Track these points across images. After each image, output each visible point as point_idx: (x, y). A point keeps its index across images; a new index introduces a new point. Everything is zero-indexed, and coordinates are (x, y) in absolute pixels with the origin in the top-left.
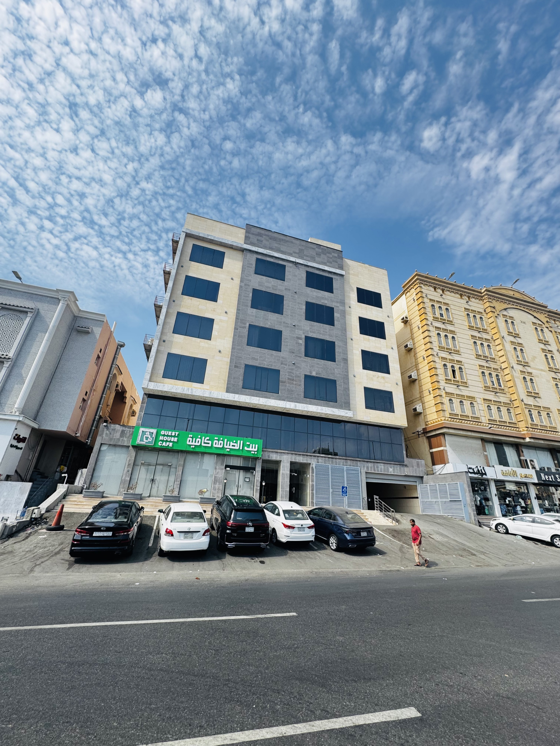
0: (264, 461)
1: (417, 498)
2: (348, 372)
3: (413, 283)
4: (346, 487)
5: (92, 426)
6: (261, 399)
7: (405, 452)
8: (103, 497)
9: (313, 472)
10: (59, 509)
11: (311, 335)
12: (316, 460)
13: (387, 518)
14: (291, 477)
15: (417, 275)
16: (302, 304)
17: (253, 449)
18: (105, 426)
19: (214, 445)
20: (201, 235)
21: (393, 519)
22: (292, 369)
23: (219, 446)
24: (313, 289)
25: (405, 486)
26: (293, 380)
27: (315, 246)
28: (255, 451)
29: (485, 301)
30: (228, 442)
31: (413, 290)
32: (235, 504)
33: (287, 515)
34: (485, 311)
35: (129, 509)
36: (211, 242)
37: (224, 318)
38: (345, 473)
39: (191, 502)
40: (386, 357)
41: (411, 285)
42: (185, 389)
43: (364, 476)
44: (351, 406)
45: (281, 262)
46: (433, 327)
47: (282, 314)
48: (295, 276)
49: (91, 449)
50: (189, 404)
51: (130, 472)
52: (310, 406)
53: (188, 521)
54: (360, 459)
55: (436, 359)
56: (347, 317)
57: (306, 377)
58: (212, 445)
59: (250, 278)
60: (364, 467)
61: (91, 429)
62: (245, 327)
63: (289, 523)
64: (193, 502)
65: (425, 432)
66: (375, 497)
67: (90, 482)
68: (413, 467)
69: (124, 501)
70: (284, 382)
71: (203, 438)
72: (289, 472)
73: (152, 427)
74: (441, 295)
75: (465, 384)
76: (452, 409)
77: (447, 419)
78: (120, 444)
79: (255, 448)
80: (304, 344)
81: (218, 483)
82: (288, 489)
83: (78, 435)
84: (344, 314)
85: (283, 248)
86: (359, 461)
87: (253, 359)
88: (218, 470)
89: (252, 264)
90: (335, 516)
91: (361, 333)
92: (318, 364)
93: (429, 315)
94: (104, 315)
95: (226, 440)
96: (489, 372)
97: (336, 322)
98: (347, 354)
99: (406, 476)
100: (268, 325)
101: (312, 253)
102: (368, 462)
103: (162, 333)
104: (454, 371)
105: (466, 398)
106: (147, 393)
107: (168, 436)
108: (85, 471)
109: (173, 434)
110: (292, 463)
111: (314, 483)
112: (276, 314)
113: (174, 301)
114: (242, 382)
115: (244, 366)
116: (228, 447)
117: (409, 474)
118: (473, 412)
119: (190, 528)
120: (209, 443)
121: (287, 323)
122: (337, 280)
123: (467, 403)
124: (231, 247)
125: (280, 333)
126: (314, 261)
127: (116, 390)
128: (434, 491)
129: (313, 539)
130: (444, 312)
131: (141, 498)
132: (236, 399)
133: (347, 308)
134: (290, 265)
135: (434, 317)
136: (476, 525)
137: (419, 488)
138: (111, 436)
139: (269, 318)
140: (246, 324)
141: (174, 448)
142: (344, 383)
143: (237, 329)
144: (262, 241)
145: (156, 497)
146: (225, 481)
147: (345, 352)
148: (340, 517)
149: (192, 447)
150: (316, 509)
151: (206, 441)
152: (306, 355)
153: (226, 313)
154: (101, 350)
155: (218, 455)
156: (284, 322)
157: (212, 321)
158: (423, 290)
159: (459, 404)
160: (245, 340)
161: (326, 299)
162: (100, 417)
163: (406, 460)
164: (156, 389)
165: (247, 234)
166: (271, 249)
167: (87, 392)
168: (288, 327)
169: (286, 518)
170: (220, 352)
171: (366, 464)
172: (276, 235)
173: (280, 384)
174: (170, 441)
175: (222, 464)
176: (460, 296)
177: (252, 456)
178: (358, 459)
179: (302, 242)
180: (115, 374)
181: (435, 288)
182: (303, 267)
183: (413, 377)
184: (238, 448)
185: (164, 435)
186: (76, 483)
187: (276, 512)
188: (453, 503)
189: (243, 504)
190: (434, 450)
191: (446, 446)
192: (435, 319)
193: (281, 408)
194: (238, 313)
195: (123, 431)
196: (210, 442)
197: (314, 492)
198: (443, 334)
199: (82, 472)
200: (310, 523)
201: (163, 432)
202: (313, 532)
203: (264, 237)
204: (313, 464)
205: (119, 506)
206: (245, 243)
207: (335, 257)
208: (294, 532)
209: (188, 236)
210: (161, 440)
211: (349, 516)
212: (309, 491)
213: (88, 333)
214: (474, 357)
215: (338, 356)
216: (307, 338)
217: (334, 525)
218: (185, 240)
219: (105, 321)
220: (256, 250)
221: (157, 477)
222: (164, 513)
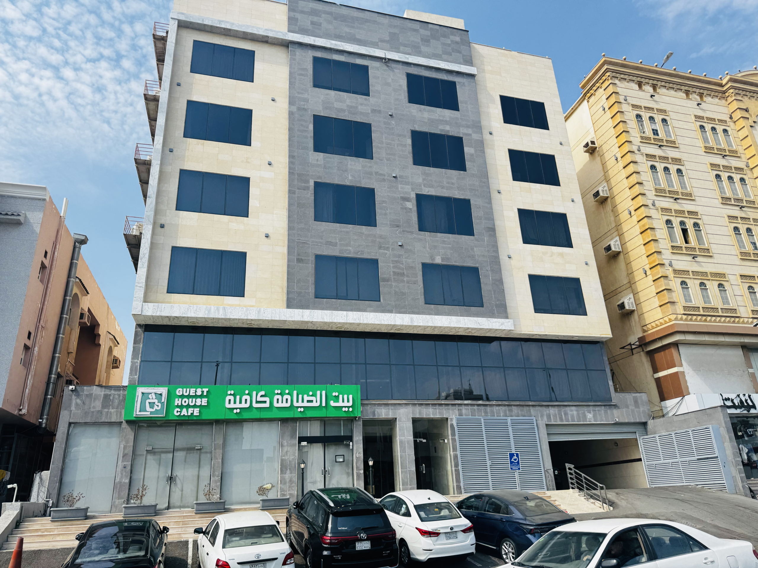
0: (367, 423)
1: (640, 460)
2: (497, 251)
3: (600, 78)
4: (517, 455)
5: (46, 394)
6: (350, 313)
7: (611, 383)
8: (87, 518)
9: (453, 434)
10: (13, 546)
11: (427, 191)
12: (457, 412)
13: (592, 500)
14: (417, 446)
15: (605, 63)
16: (405, 136)
17: (346, 404)
18: (72, 391)
19: (276, 405)
20: (206, 22)
21: (604, 501)
22: (399, 256)
23: (285, 405)
24: (422, 107)
25: (615, 442)
26: (403, 274)
27: (417, 26)
28: (349, 407)
29: (730, 100)
30: (300, 396)
31: (601, 91)
32: (332, 504)
33: (422, 514)
34: (731, 118)
35: (145, 533)
36: (227, 33)
37: (268, 173)
38: (510, 429)
39: (245, 509)
40: (562, 218)
41: (597, 82)
42: (212, 310)
43: (543, 432)
44: (509, 310)
45: (359, 61)
46: (642, 154)
47: (372, 159)
48: (388, 84)
49: (51, 435)
50: (222, 336)
51: (129, 468)
52: (436, 317)
53: (253, 544)
54: (533, 403)
55: (653, 213)
56: (488, 151)
57: (426, 267)
58: (271, 403)
59: (306, 96)
60: (542, 416)
61: (45, 399)
62: (308, 188)
63: (429, 526)
64: (250, 509)
65: (643, 343)
66: (567, 465)
67: (59, 494)
68: (627, 407)
69: (126, 522)
70: (387, 280)
71: (254, 393)
72: (411, 438)
73: (158, 384)
74: (652, 96)
75: (707, 253)
76: (687, 298)
77: (680, 316)
78: (104, 419)
79: (348, 401)
80: (415, 209)
81: (288, 472)
82: (414, 469)
83: (24, 411)
84: (481, 145)
85: (361, 34)
86: (533, 406)
87: (329, 243)
88: (285, 449)
89: (306, 70)
90: (507, 507)
91: (515, 179)
92: (444, 242)
93: (633, 134)
94: (45, 189)
95: (295, 393)
96: (747, 226)
97: (468, 164)
98: (493, 220)
99: (617, 424)
100: (348, 180)
101: (415, 39)
102: (548, 406)
103: (157, 212)
104: (685, 232)
105: (709, 277)
106: (143, 323)
107: (189, 397)
108: (46, 474)
109: (199, 393)
110: (415, 421)
111: (458, 453)
112: (361, 159)
113: (171, 151)
114: (313, 286)
115: (312, 258)
116: (300, 404)
117: (622, 420)
118: (725, 300)
119: (258, 555)
120: (265, 402)
121: (381, 175)
122: (464, 84)
123: (712, 286)
124: (265, 40)
125: (371, 192)
126: (419, 53)
127: (80, 323)
128: (667, 444)
129: (473, 550)
130: (659, 126)
131: (157, 513)
132: (306, 319)
133: (487, 136)
134: (377, 64)
135: (642, 137)
136: (746, 496)
137: (640, 442)
138: (86, 407)
139: (349, 166)
140: (308, 182)
141: (204, 417)
142: (492, 271)
143: (294, 193)
144: (320, 25)
145: (180, 507)
146: (302, 466)
147: (490, 216)
148: (516, 507)
149: (235, 411)
150: (471, 497)
151: (259, 399)
152: (422, 228)
153: (270, 164)
154: (46, 253)
155: (284, 421)
156: (376, 173)
157: (245, 181)
158: (619, 90)
159: (698, 288)
160: (311, 212)
161: (446, 123)
162: (59, 376)
163: (616, 397)
164: (158, 314)
165: (292, 14)
166: (339, 37)
167: (30, 333)
168: (384, 180)
169: (422, 520)
170: (267, 236)
171: (546, 411)
172: (344, 11)
173: (381, 283)
174: (195, 406)
175: (293, 436)
176: (684, 95)
177: (345, 415)
178: (531, 403)
179: (393, 20)
180: (76, 294)
181: (640, 85)
182: (400, 66)
183: (613, 249)
184: (318, 404)
185: (182, 396)
186: (33, 498)
187: (403, 510)
188: (703, 463)
189: (345, 502)
190: (661, 374)
191: (681, 365)
192: (645, 140)
193: (386, 325)
194: (291, 163)
195: (106, 397)
196: (267, 399)
197: (460, 468)
198: (660, 166)
199: (41, 478)
200: (465, 522)
201: (179, 391)
202: (471, 538)
203: (323, 15)
204: (451, 419)
205: (120, 531)
206: (289, 31)
207: (457, 43)
208: (439, 542)
209: (183, 25)
210: (178, 406)
211: (531, 504)
212: (450, 467)
213: (18, 223)
214: (718, 202)
215: (478, 225)
216: (420, 198)
217: (507, 521)
218: (177, 34)
219: (48, 199)
220: (312, 43)
221: (179, 473)
222: (204, 533)
